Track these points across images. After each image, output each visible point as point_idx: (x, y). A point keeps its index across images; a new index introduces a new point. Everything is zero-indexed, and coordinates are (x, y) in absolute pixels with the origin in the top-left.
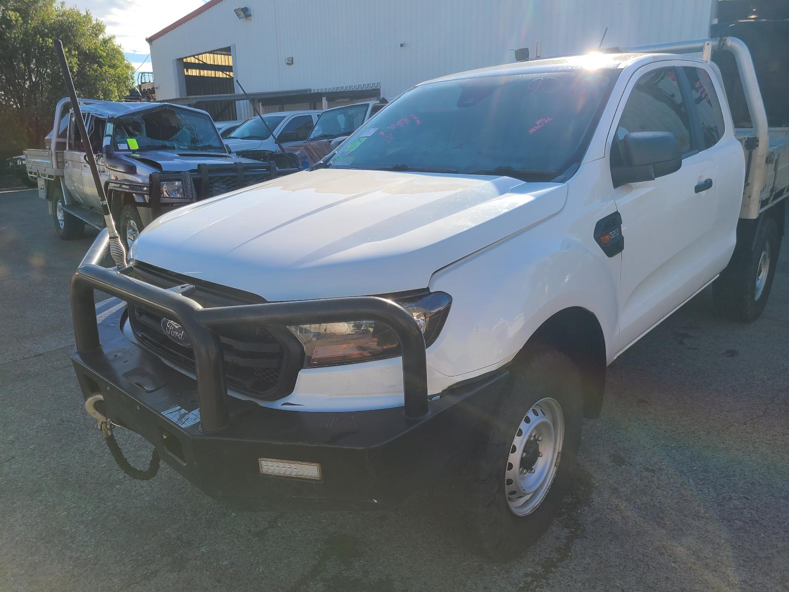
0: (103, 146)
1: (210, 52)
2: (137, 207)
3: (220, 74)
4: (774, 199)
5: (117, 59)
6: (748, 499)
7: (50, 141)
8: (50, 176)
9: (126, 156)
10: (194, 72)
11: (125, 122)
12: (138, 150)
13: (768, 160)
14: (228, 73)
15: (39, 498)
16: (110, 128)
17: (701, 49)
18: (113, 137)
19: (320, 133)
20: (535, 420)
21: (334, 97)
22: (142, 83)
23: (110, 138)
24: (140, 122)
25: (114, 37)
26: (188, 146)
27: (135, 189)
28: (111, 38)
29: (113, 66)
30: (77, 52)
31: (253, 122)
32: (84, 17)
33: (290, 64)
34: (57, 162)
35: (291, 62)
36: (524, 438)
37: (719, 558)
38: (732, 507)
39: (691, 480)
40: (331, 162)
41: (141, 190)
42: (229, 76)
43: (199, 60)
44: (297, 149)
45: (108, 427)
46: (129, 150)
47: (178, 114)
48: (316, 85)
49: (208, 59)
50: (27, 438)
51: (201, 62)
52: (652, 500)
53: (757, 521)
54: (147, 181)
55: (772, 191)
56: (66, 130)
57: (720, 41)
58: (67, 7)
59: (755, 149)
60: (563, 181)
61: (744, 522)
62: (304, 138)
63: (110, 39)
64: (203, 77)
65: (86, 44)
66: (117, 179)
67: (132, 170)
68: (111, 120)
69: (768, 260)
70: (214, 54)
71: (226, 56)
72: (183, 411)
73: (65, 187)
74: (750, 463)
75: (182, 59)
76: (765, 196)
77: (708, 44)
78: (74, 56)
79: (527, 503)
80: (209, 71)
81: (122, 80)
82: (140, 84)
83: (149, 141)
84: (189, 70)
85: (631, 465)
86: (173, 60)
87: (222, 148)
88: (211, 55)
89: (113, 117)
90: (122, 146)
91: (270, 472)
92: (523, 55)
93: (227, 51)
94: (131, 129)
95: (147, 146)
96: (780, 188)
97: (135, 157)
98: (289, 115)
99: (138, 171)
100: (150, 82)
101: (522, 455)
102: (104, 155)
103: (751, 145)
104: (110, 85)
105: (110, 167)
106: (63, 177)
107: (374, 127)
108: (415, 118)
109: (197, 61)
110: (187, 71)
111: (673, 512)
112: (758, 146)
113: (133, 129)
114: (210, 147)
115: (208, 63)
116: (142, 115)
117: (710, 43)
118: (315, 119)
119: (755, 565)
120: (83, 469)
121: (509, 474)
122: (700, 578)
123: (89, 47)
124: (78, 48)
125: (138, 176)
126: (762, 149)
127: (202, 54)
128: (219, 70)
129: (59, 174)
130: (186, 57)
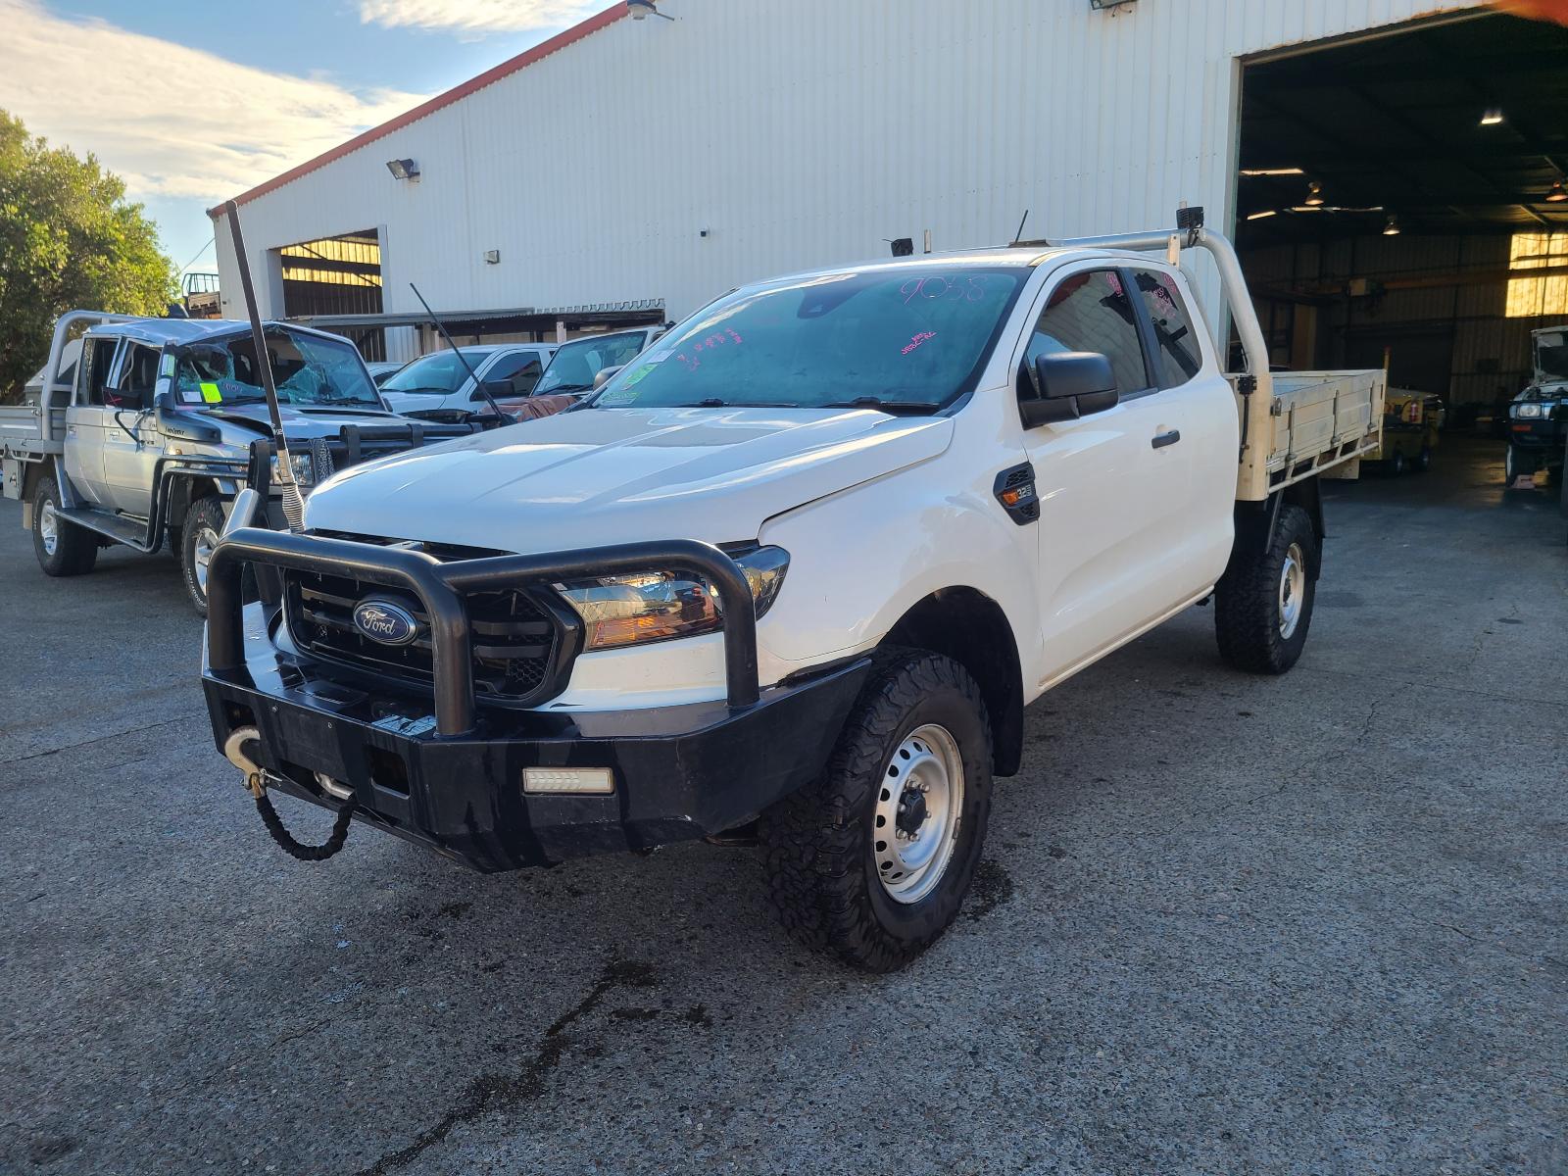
0: (156, 395)
1: (333, 239)
2: (222, 503)
3: (352, 279)
4: (1296, 473)
5: (146, 247)
6: (1239, 890)
7: (38, 391)
8: (32, 455)
9: (199, 412)
10: (300, 275)
11: (196, 354)
12: (221, 404)
13: (1275, 411)
14: (367, 277)
15: (103, 945)
16: (168, 364)
17: (1165, 246)
18: (174, 380)
19: (557, 382)
20: (918, 758)
21: (576, 322)
22: (191, 293)
23: (169, 381)
24: (225, 353)
25: (142, 206)
26: (314, 399)
27: (219, 471)
28: (136, 207)
29: (136, 260)
30: (66, 233)
31: (428, 363)
32: (85, 167)
33: (492, 263)
34: (52, 429)
35: (495, 259)
36: (901, 779)
37: (1189, 957)
38: (1215, 900)
39: (1161, 872)
40: (599, 401)
41: (231, 471)
42: (371, 282)
43: (311, 252)
44: (515, 409)
45: (262, 781)
46: (203, 402)
47: (296, 340)
48: (542, 302)
49: (330, 251)
50: (60, 868)
51: (314, 256)
52: (1101, 897)
53: (1248, 915)
54: (246, 455)
55: (1287, 459)
56: (72, 368)
57: (1192, 232)
58: (52, 147)
59: (1252, 392)
60: (948, 415)
61: (1230, 916)
62: (525, 393)
63: (133, 209)
64: (319, 284)
65: (88, 217)
66: (181, 454)
67: (212, 437)
68: (170, 349)
69: (1301, 576)
70: (341, 241)
71: (365, 246)
72: (404, 720)
73: (64, 474)
74: (1251, 849)
75: (278, 249)
76: (1277, 465)
77: (1175, 238)
78: (58, 239)
79: (910, 889)
80: (330, 273)
81: (155, 286)
82: (186, 295)
83: (242, 388)
84: (291, 270)
85: (1076, 858)
86: (261, 251)
87: (377, 403)
88: (335, 243)
89: (173, 345)
90: (191, 397)
91: (539, 788)
92: (903, 248)
93: (370, 236)
94: (206, 366)
95: (238, 398)
96: (1300, 457)
97: (218, 414)
98: (495, 351)
99: (224, 439)
100: (206, 291)
101: (899, 808)
102: (157, 412)
103: (1246, 387)
104: (130, 296)
105: (168, 434)
106: (60, 456)
107: (667, 348)
108: (733, 334)
109: (307, 254)
110: (288, 271)
111: (1130, 910)
112: (1255, 388)
113: (211, 367)
114: (355, 401)
115: (329, 258)
116: (228, 341)
117: (1178, 235)
118: (545, 360)
119: (1237, 961)
120: (174, 904)
121: (880, 834)
122: (1159, 980)
123: (91, 224)
124: (69, 225)
125: (226, 446)
126: (1263, 395)
127: (318, 241)
128: (349, 272)
129: (53, 449)
130: (286, 247)
